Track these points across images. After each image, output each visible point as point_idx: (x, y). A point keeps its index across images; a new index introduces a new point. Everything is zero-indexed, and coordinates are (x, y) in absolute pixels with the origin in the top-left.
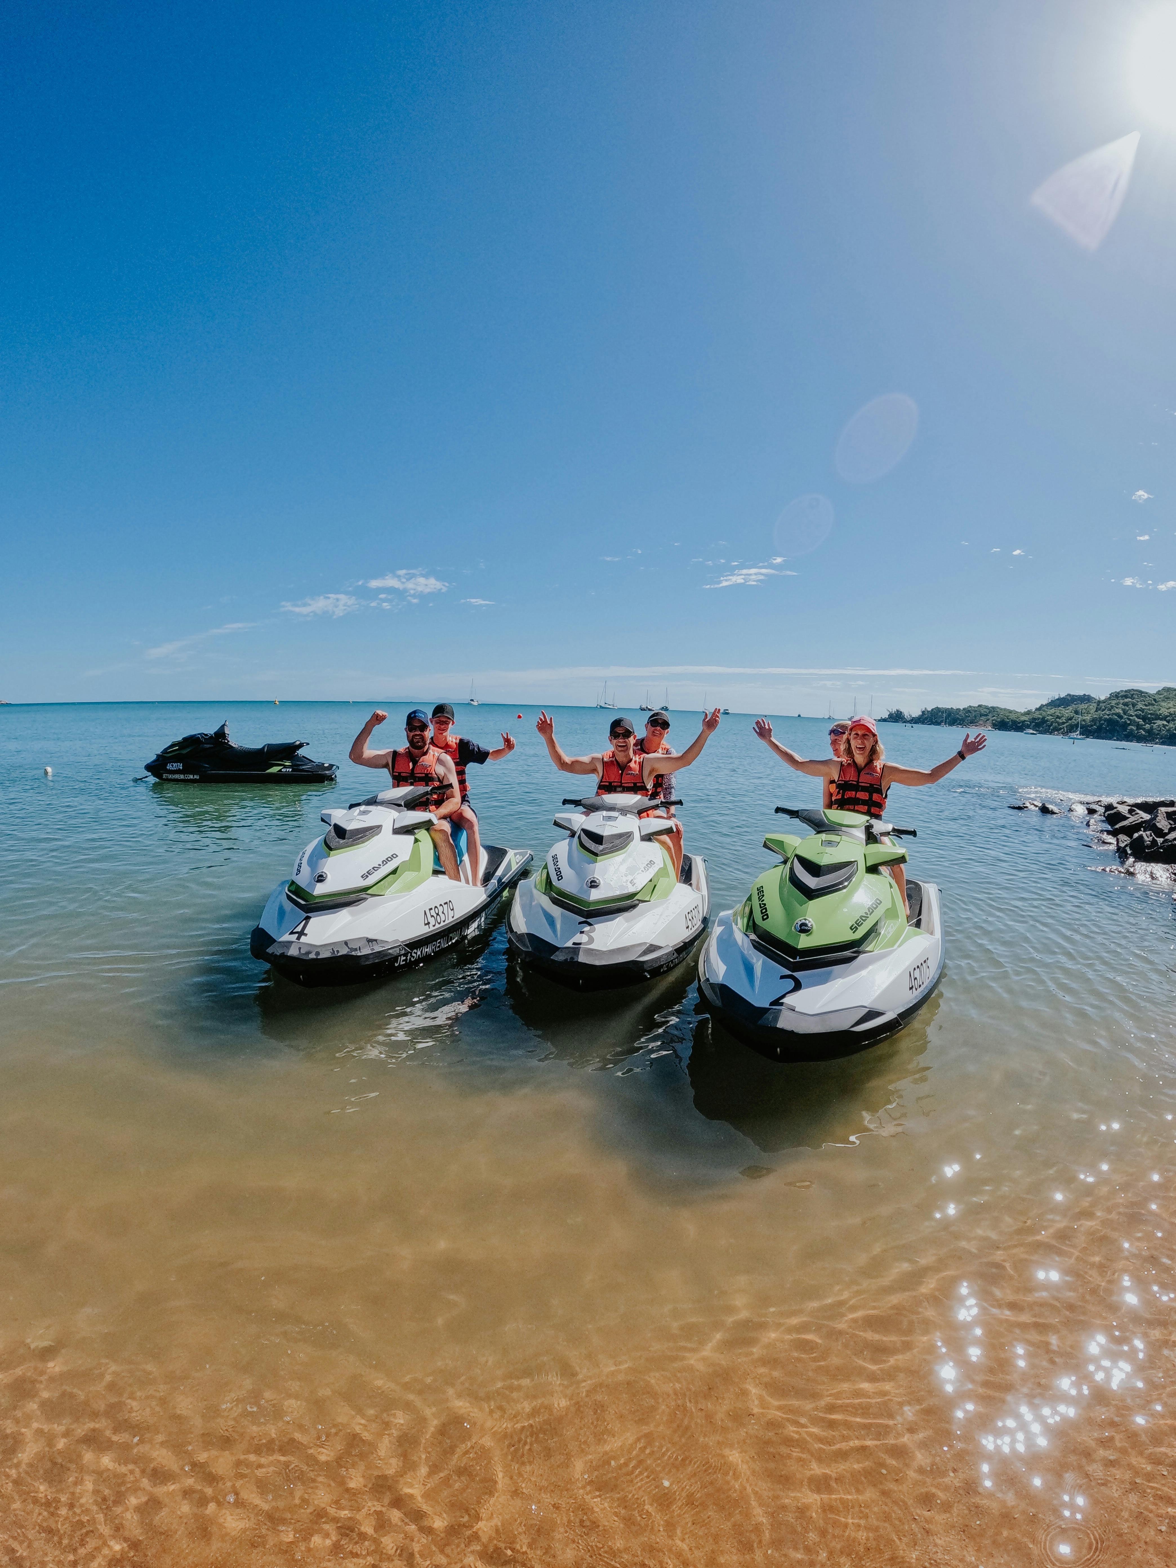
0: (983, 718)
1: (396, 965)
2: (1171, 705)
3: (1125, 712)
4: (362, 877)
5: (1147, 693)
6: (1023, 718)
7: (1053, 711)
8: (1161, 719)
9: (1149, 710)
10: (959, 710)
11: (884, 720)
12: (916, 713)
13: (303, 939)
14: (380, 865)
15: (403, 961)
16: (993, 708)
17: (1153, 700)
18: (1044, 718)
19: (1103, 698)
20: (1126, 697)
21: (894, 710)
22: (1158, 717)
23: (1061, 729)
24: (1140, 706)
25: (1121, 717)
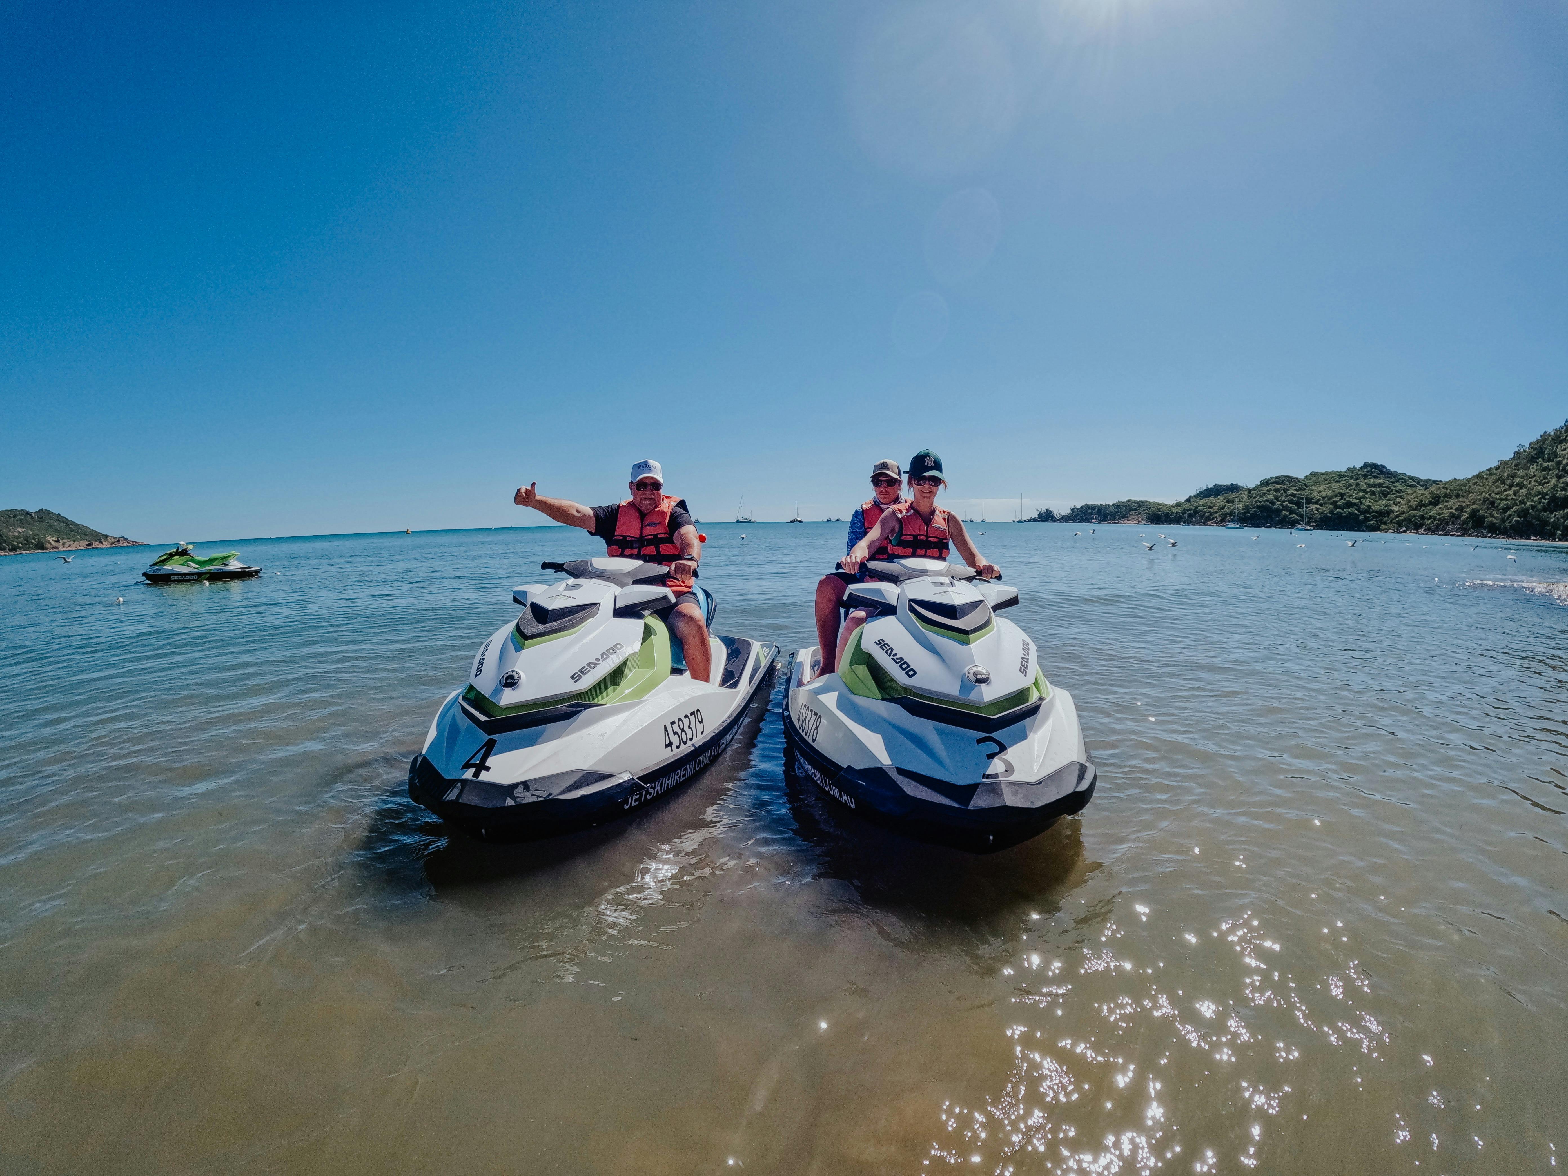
0: (1133, 512)
1: (626, 807)
2: (1321, 488)
3: (1277, 498)
4: (572, 677)
5: (1297, 479)
6: (1175, 510)
7: (1203, 501)
8: (1313, 503)
9: (1301, 494)
10: (1108, 506)
11: (1034, 520)
12: (1066, 512)
13: (484, 776)
14: (598, 660)
15: (636, 801)
16: (1142, 502)
17: (1301, 485)
18: (1196, 508)
19: (1252, 485)
20: (1277, 483)
21: (1043, 509)
22: (1309, 501)
23: (1213, 519)
24: (1291, 491)
25: (1273, 503)
